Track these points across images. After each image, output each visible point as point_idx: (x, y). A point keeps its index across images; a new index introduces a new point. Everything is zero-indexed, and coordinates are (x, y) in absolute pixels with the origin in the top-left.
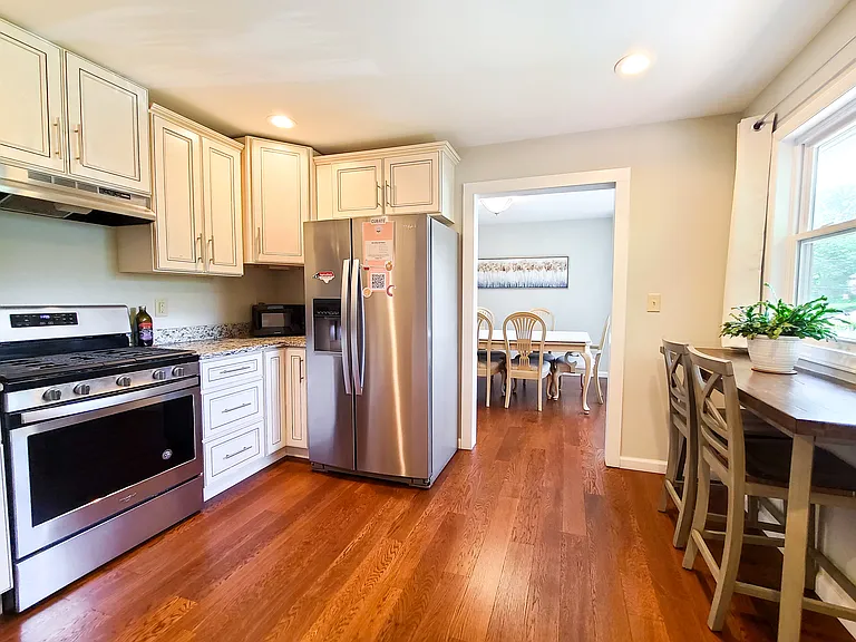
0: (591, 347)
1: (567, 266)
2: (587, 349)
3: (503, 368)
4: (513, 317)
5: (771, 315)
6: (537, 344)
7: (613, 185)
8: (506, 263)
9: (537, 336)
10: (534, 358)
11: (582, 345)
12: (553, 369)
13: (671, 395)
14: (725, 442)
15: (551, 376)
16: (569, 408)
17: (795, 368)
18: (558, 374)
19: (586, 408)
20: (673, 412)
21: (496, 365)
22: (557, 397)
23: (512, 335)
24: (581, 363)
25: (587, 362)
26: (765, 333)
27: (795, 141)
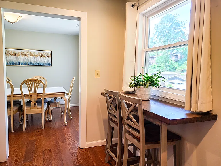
0: (67, 94)
1: (51, 55)
2: (66, 96)
3: (20, 109)
4: (27, 81)
5: (143, 79)
6: (41, 95)
7: (79, 19)
8: (17, 52)
9: (40, 90)
10: (39, 102)
11: (63, 94)
12: (48, 106)
13: (109, 113)
14: (138, 131)
15: (48, 111)
16: (57, 124)
17: (150, 98)
18: (51, 109)
19: (66, 123)
20: (110, 119)
21: (16, 108)
22: (50, 120)
23: (26, 91)
24: (62, 102)
25: (65, 101)
26: (142, 86)
27: (144, 15)
